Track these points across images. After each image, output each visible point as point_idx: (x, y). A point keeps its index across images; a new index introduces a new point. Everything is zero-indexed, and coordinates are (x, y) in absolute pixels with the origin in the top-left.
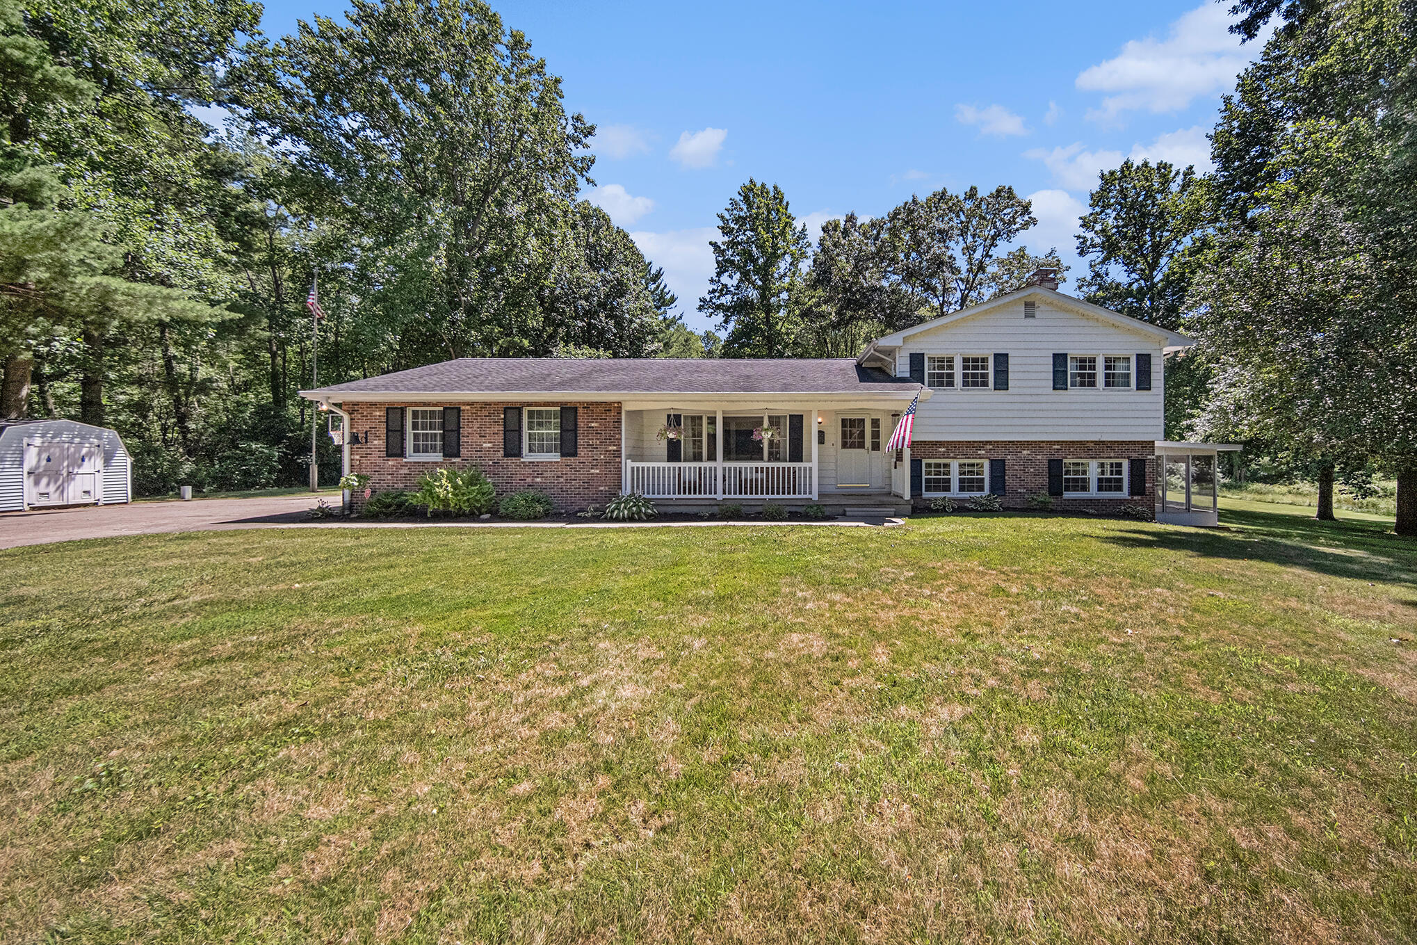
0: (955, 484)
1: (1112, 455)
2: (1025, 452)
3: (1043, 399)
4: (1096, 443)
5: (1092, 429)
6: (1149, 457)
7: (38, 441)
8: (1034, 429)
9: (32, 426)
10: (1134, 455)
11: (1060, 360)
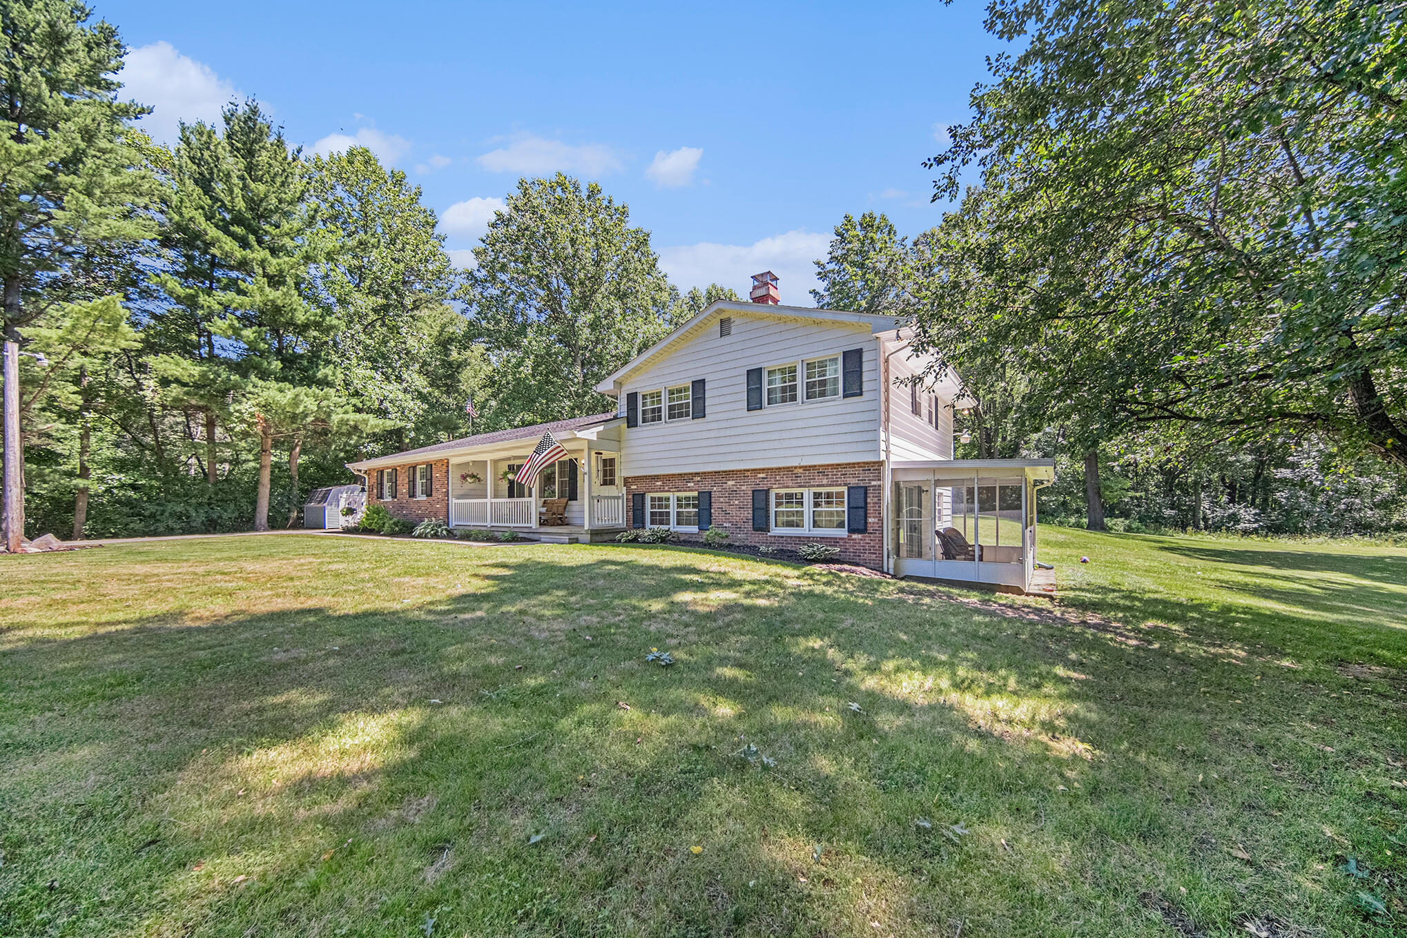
0: (673, 518)
1: (825, 482)
2: (730, 483)
3: (740, 422)
4: (806, 468)
5: (792, 452)
6: (873, 483)
7: (345, 495)
8: (730, 457)
9: (342, 488)
10: (853, 481)
11: (754, 375)
